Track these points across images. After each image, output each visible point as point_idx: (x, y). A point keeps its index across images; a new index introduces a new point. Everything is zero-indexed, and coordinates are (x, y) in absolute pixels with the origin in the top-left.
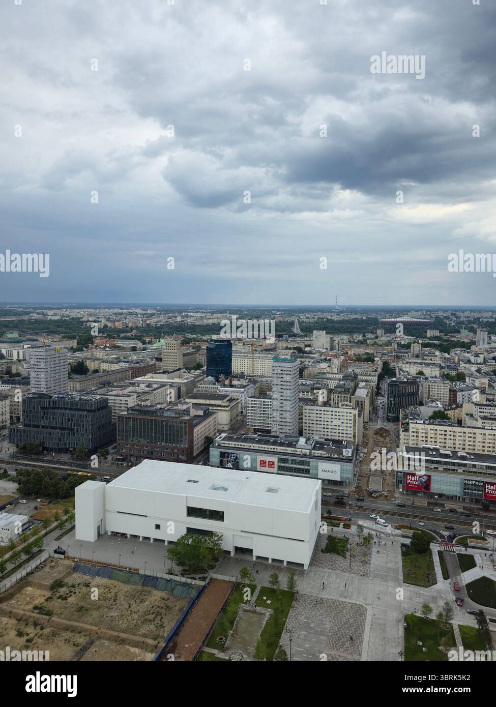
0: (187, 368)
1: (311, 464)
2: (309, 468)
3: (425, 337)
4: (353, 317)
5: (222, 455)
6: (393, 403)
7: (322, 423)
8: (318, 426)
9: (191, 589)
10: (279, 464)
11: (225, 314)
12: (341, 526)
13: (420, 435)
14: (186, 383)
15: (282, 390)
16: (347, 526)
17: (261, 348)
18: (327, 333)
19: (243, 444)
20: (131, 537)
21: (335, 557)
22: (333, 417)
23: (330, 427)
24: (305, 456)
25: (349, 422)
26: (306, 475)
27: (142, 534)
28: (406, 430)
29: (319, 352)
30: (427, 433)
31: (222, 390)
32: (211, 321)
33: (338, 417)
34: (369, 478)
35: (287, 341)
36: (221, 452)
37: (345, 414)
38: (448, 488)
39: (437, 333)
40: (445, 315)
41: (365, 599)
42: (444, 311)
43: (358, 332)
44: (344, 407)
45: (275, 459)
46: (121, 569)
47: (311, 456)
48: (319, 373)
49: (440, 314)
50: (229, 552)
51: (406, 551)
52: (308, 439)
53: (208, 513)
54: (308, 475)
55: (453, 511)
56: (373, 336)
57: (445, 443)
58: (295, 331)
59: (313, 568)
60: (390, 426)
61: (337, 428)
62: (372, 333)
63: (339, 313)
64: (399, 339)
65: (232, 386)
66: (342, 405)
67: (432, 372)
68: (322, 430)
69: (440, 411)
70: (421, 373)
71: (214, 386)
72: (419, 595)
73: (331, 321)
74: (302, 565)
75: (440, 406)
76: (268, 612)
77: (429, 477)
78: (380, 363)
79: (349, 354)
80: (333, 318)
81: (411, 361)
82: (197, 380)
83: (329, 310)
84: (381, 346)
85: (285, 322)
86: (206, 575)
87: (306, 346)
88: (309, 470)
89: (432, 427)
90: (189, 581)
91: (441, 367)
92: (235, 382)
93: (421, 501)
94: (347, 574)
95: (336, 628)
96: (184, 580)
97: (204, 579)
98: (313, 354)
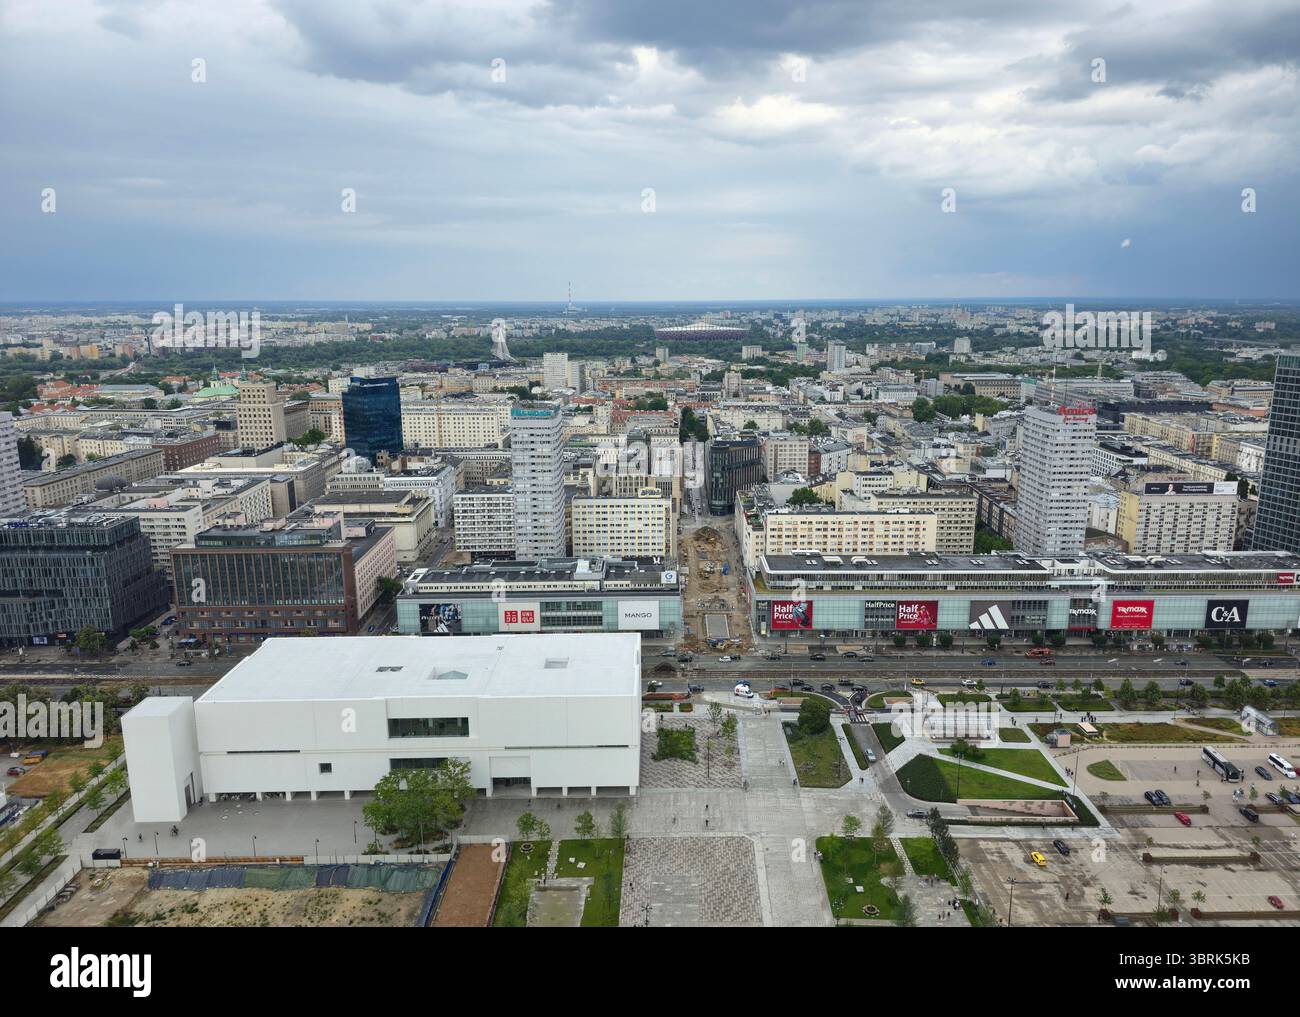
0: (298, 442)
1: (604, 606)
2: (600, 613)
3: (739, 360)
4: (605, 324)
5: (425, 610)
6: (721, 481)
7: (608, 529)
8: (602, 535)
9: (423, 874)
10: (544, 614)
11: (340, 323)
12: (676, 708)
13: (785, 533)
14: (304, 472)
15: (534, 474)
16: (686, 708)
17: (441, 392)
18: (570, 358)
19: (465, 584)
20: (264, 798)
21: (678, 764)
22: (629, 516)
23: (623, 535)
24: (591, 592)
25: (656, 522)
26: (595, 628)
27: (289, 786)
28: (758, 527)
29: (561, 395)
30: (795, 529)
31: (388, 483)
32: (311, 339)
33: (637, 515)
34: (704, 618)
35: (494, 376)
36: (421, 606)
37: (650, 509)
38: (841, 618)
39: (758, 352)
40: (763, 317)
41: (746, 827)
42: (763, 310)
43: (620, 354)
44: (648, 496)
45: (534, 606)
46: (262, 863)
47: (602, 592)
48: (575, 436)
49: (756, 316)
50: (483, 791)
51: (793, 733)
52: (593, 562)
53: (431, 725)
54: (600, 627)
55: (850, 656)
56: (650, 361)
57: (825, 543)
58: (500, 355)
59: (647, 790)
60: (718, 523)
61: (636, 535)
62: (645, 354)
63: (577, 317)
64: (696, 365)
65: (408, 473)
66: (644, 493)
67: (769, 422)
68: (610, 541)
69: (804, 490)
70: (752, 425)
71: (371, 475)
72: (829, 802)
73: (567, 334)
74: (627, 789)
75: (802, 480)
76: (585, 882)
77: (810, 603)
78: (678, 411)
79: (617, 396)
80: (568, 327)
81: (728, 403)
82: (325, 465)
83: (557, 312)
84: (670, 378)
85: (474, 337)
86: (448, 842)
87: (532, 385)
88: (600, 618)
89: (803, 518)
90: (417, 858)
91: (784, 413)
92: (413, 465)
93: (798, 646)
94: (706, 790)
95: (710, 886)
96: (404, 858)
97: (446, 849)
98: (550, 399)
